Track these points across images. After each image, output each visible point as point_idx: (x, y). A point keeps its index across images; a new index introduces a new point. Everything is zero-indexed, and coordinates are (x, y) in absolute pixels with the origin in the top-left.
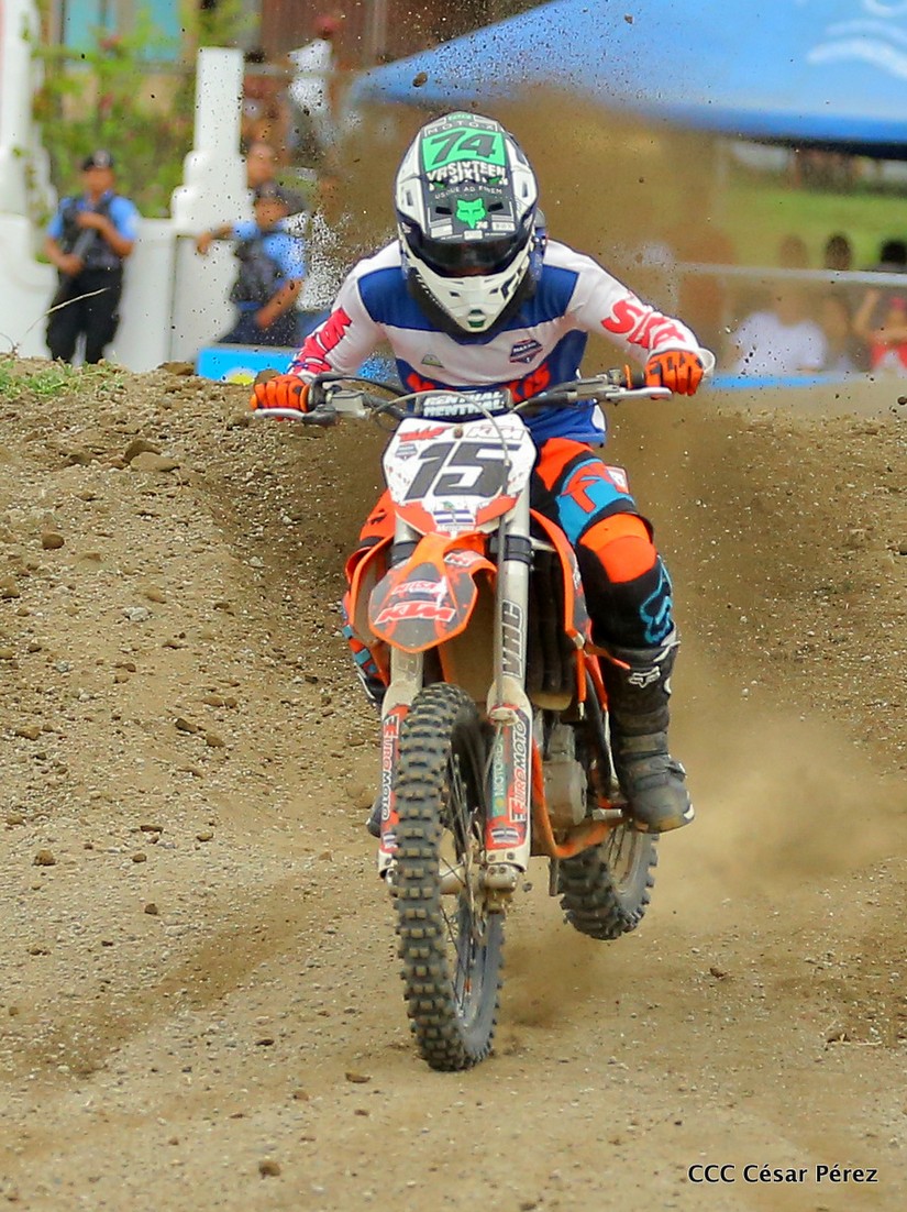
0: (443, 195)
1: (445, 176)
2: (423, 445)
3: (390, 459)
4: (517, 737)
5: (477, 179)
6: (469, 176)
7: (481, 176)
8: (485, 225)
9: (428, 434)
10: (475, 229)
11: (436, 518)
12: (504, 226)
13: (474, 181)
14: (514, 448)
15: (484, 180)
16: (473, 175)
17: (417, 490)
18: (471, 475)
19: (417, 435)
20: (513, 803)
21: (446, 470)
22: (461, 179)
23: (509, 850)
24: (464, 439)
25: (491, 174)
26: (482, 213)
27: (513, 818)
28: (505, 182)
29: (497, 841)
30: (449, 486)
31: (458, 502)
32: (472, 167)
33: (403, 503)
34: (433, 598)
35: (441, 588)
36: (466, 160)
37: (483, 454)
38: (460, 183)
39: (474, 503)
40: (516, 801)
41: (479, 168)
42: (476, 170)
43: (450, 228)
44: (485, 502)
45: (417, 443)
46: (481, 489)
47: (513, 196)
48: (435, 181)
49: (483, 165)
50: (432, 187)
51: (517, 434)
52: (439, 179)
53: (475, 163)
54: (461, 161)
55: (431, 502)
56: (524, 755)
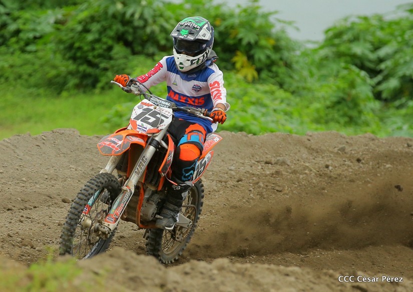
0: (180, 28)
1: (184, 24)
2: (145, 107)
3: (136, 107)
4: (126, 196)
7: (192, 26)
8: (186, 36)
9: (148, 105)
10: (183, 36)
11: (138, 127)
12: (191, 38)
14: (167, 118)
16: (190, 25)
17: (137, 118)
18: (152, 119)
19: (145, 104)
20: (116, 212)
21: (147, 116)
22: (187, 25)
23: (109, 223)
24: (155, 110)
25: (195, 27)
26: (187, 33)
27: (114, 216)
28: (198, 30)
29: (107, 220)
30: (145, 120)
31: (145, 125)
32: (191, 23)
33: (132, 120)
34: (116, 144)
35: (120, 143)
37: (158, 116)
39: (149, 127)
40: (118, 212)
41: (193, 24)
43: (177, 34)
44: (152, 128)
45: (144, 106)
46: (153, 124)
50: (179, 26)
51: (169, 114)
52: (182, 24)
55: (139, 122)
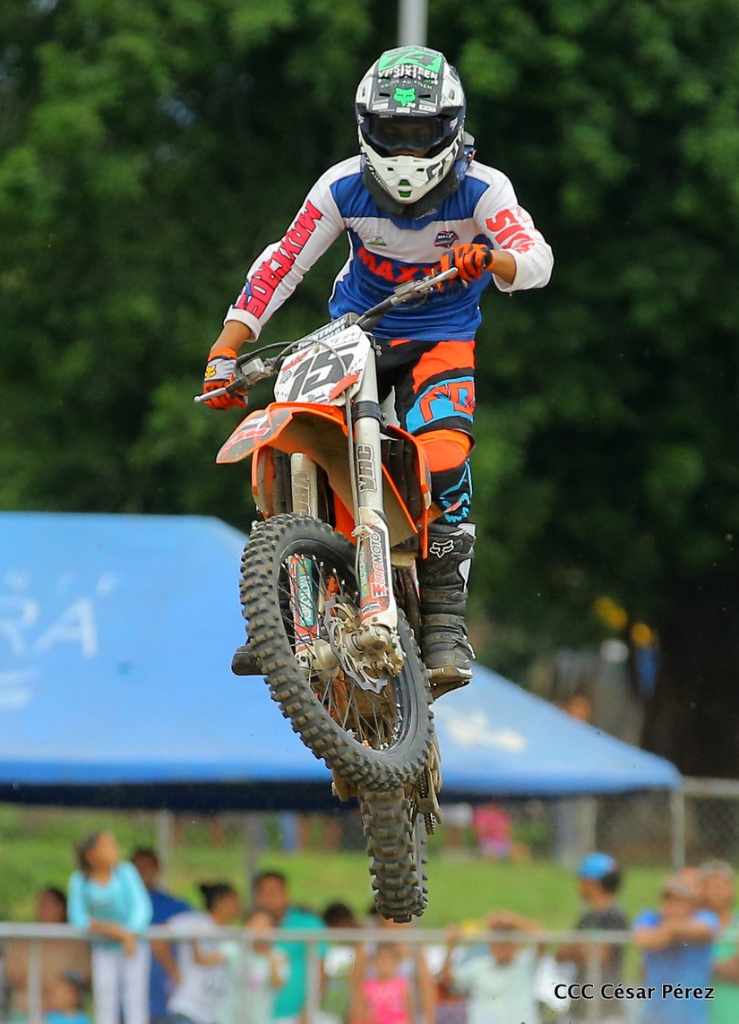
0: (387, 85)
1: (391, 73)
4: (373, 543)
5: (414, 76)
6: (408, 73)
7: (417, 75)
8: (414, 105)
10: (406, 106)
12: (428, 108)
13: (411, 77)
15: (419, 78)
16: (412, 73)
20: (374, 585)
21: (309, 376)
22: (402, 75)
23: (372, 617)
25: (425, 76)
26: (413, 98)
27: (375, 595)
28: (436, 82)
32: (412, 69)
36: (408, 64)
38: (401, 78)
40: (376, 584)
41: (417, 69)
42: (415, 70)
43: (387, 105)
47: (441, 92)
48: (383, 77)
49: (420, 69)
50: (380, 81)
52: (386, 76)
53: (415, 67)
54: (405, 65)
56: (381, 554)
